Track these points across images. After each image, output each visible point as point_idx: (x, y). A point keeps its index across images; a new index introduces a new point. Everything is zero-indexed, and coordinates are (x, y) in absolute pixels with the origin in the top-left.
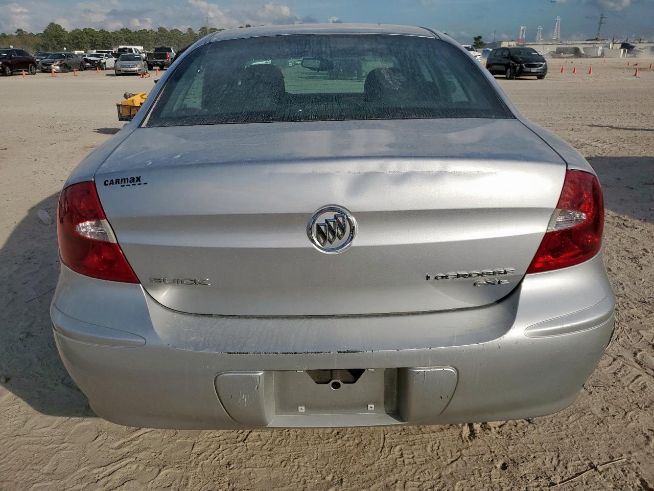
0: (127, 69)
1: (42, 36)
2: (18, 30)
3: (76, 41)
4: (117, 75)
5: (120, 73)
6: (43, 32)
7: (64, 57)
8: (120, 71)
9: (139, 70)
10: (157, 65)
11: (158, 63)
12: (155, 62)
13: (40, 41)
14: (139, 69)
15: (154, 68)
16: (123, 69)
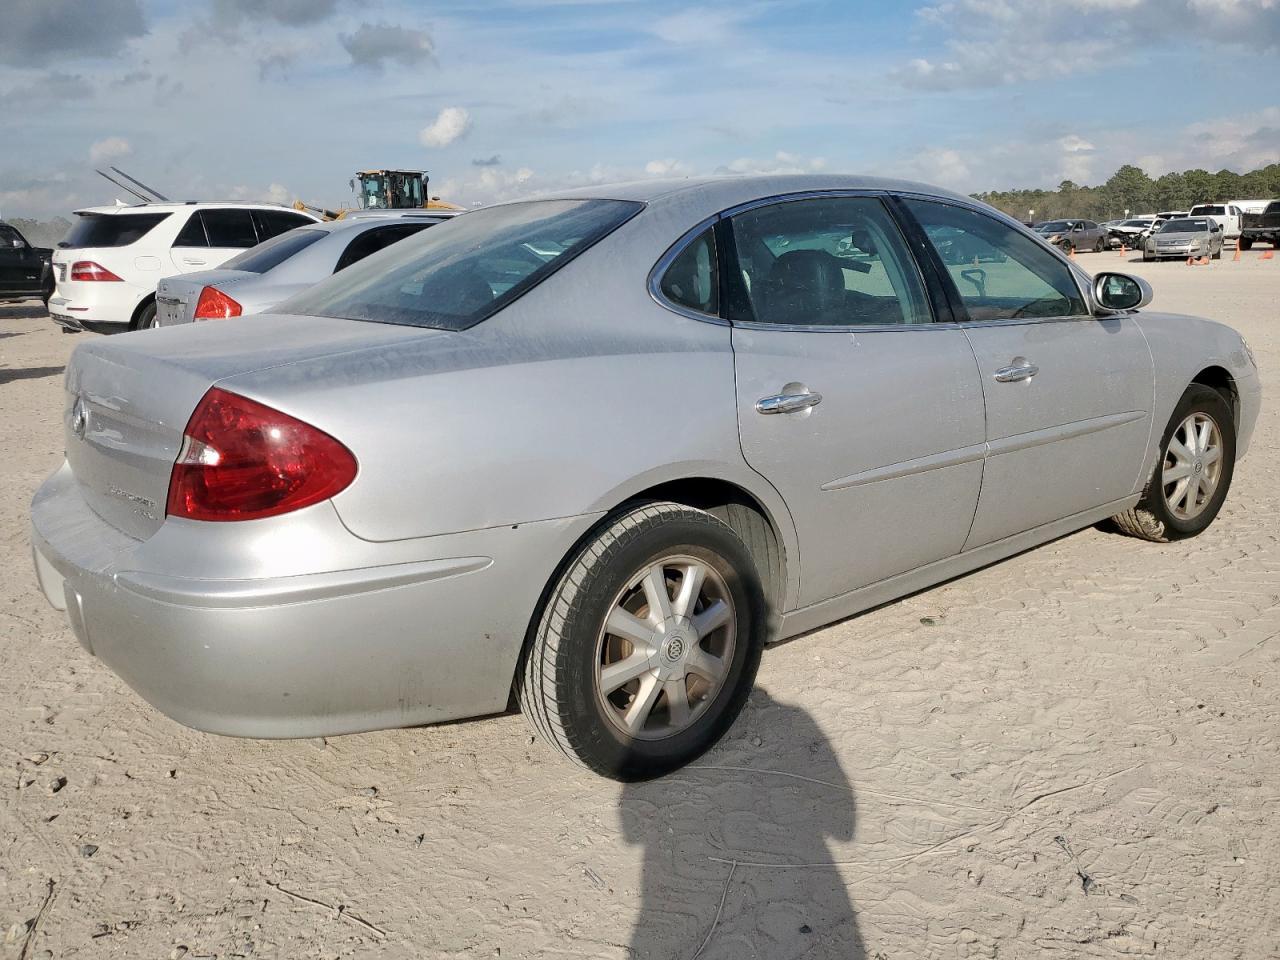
0: (1166, 248)
1: (1101, 190)
2: (1065, 182)
3: (1163, 196)
4: (1146, 260)
5: (1151, 255)
6: (1105, 184)
7: (1070, 228)
8: (1153, 252)
9: (1193, 251)
10: (1263, 239)
11: (1266, 234)
12: (1258, 232)
13: (1095, 199)
14: (1194, 248)
15: (1254, 245)
16: (1161, 248)
